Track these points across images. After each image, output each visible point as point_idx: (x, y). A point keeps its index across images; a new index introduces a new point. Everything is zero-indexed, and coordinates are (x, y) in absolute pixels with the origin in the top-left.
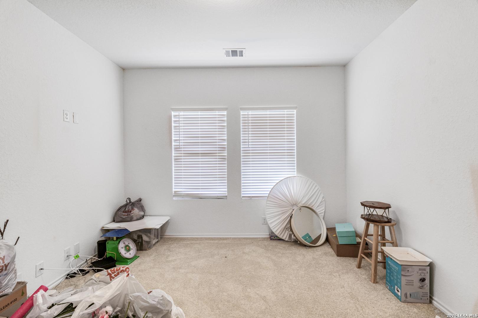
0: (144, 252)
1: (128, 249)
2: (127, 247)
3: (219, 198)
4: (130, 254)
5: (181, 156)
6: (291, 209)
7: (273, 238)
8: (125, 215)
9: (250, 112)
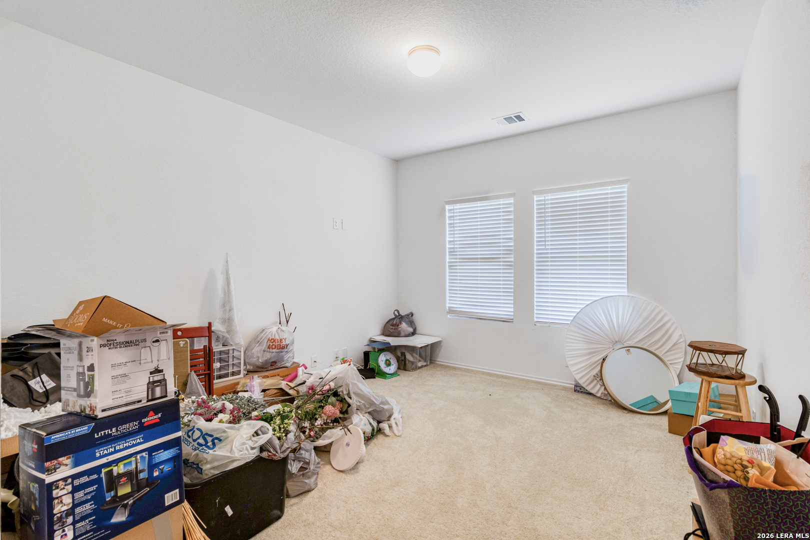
0: (407, 372)
1: (388, 364)
2: (388, 362)
3: (504, 321)
4: (390, 369)
5: (457, 262)
6: (610, 348)
7: (578, 389)
8: (392, 329)
9: (549, 197)
